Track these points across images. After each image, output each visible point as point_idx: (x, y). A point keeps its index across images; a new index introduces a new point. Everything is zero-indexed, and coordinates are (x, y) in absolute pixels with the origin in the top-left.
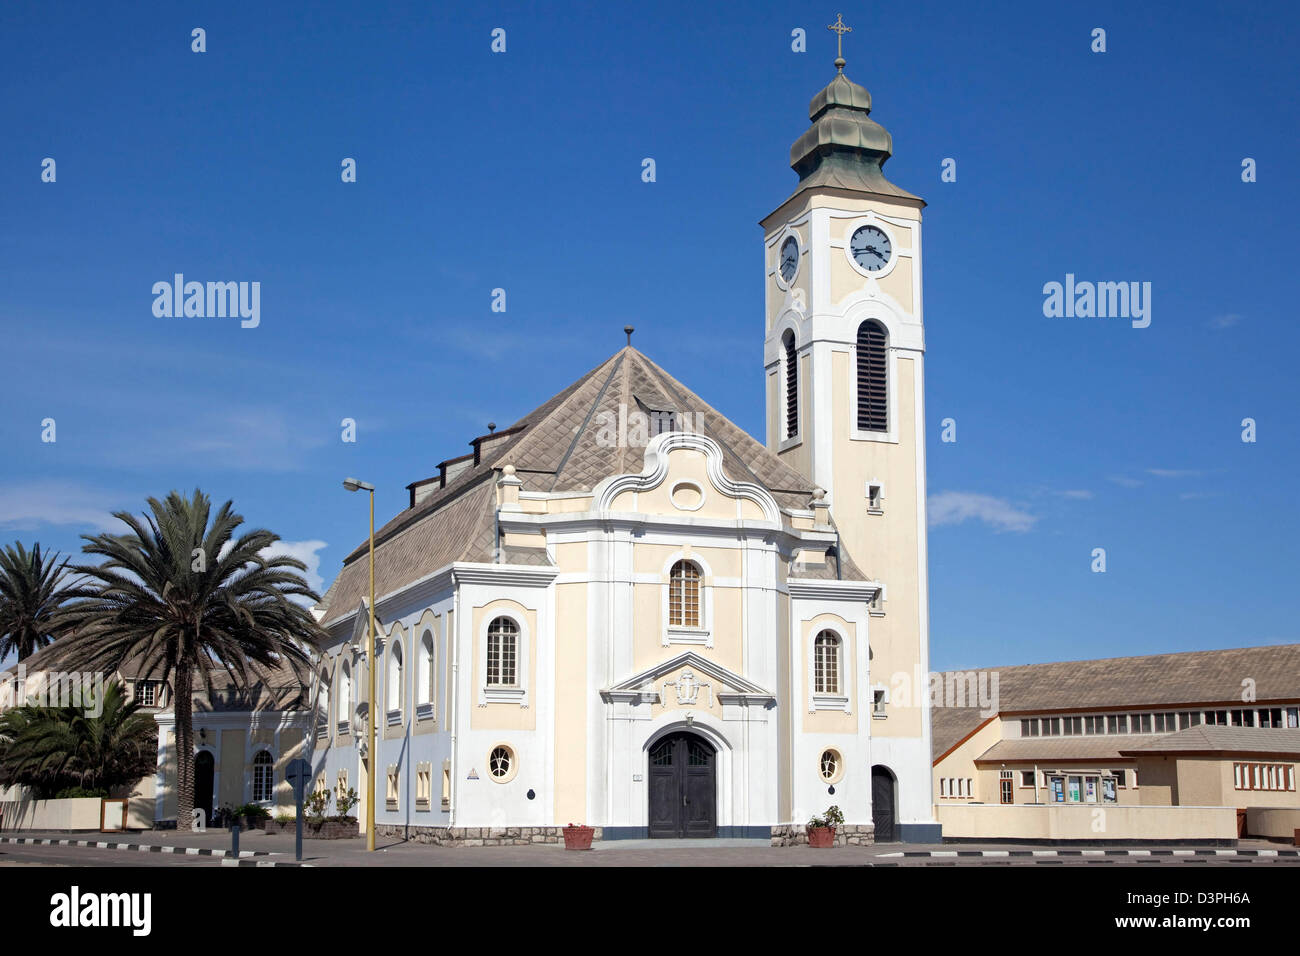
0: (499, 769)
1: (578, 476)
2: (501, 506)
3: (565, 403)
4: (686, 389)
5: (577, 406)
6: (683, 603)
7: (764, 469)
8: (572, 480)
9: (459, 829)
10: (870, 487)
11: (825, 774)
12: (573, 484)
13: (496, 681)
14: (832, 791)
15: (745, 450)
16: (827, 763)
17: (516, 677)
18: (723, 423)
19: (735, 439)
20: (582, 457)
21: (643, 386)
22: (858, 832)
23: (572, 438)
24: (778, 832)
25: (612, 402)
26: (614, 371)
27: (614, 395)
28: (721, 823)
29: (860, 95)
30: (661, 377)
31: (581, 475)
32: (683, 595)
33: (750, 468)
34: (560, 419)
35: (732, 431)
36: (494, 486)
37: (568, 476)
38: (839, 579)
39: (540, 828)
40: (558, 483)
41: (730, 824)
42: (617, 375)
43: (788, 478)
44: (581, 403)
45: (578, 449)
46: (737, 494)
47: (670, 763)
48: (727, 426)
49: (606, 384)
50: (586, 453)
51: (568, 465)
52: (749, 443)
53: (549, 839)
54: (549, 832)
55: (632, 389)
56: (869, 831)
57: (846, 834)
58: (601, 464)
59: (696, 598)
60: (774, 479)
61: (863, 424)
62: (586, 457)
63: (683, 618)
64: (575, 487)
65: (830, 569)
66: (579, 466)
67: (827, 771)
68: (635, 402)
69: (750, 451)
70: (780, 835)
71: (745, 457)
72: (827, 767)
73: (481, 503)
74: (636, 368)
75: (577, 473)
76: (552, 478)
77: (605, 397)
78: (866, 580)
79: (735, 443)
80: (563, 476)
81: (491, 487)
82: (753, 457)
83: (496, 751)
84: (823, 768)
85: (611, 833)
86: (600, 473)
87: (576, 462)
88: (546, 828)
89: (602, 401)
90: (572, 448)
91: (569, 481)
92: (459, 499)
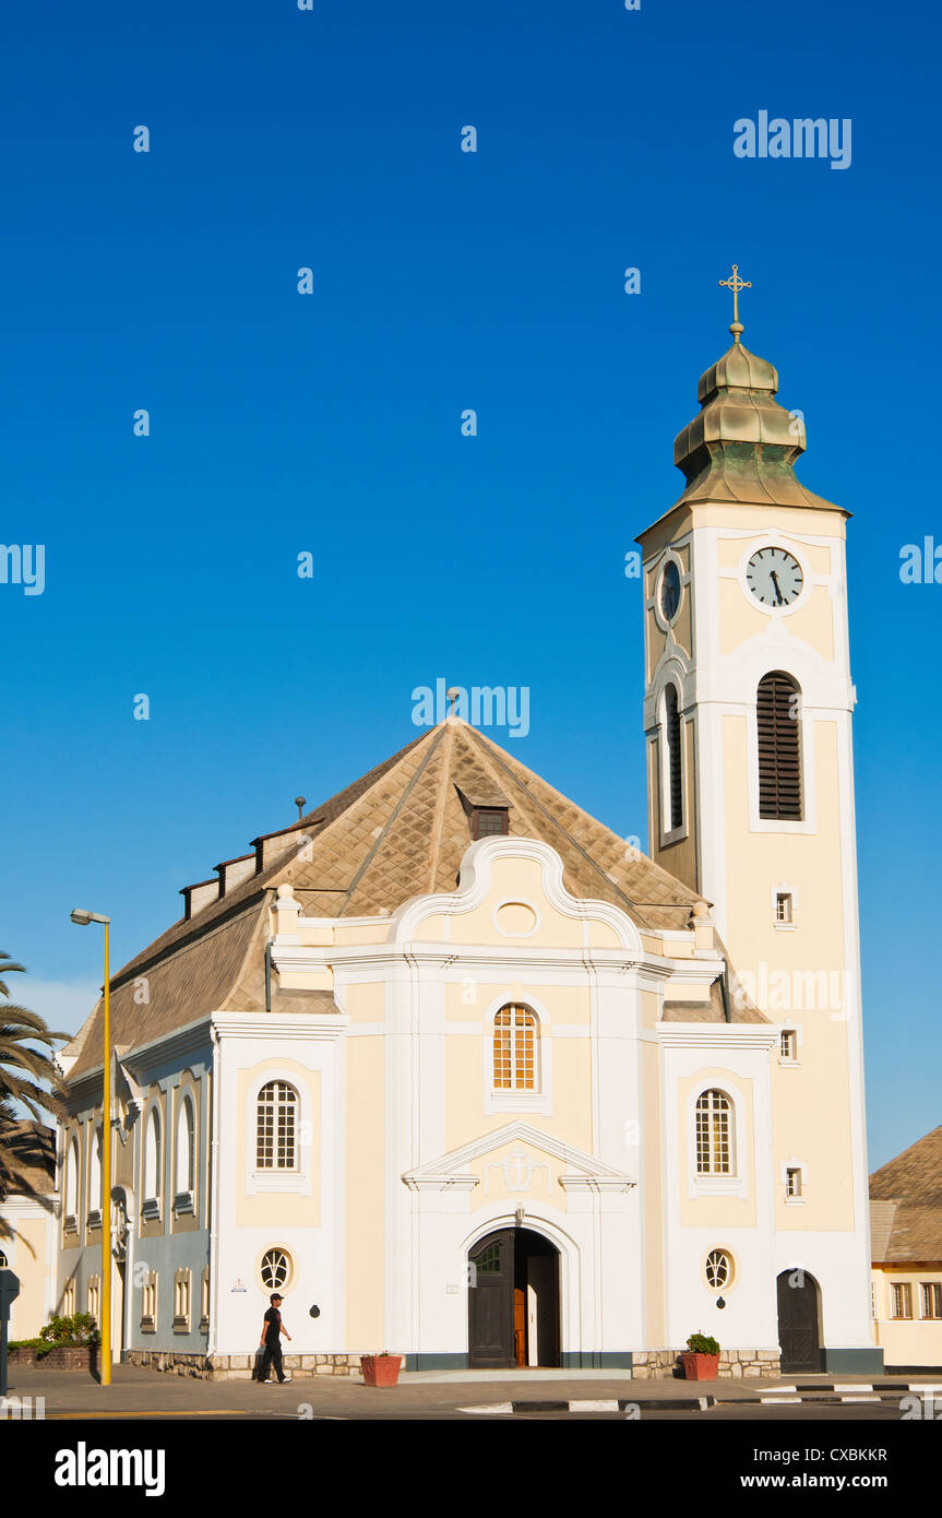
0: (274, 1278)
1: (375, 896)
2: (274, 938)
3: (364, 797)
4: (528, 772)
5: (380, 801)
6: (513, 1059)
7: (629, 877)
8: (368, 900)
9: (221, 1358)
10: (778, 894)
11: (712, 1283)
12: (369, 906)
13: (269, 1163)
14: (721, 1304)
15: (603, 851)
16: (716, 1267)
17: (295, 1158)
18: (575, 816)
19: (592, 838)
20: (383, 870)
21: (469, 769)
22: (757, 1360)
23: (371, 844)
24: (643, 1360)
25: (426, 793)
26: (431, 752)
27: (430, 783)
28: (565, 1348)
29: (762, 373)
30: (493, 755)
31: (380, 894)
32: (513, 1049)
33: (609, 876)
34: (356, 819)
35: (587, 826)
36: (267, 911)
37: (364, 896)
38: (727, 1021)
39: (326, 1356)
40: (350, 905)
41: (578, 1350)
42: (434, 756)
43: (661, 887)
44: (386, 796)
45: (378, 859)
46: (582, 914)
47: (497, 1269)
48: (580, 819)
49: (420, 770)
50: (388, 864)
51: (364, 880)
52: (610, 842)
53: (338, 1370)
54: (339, 1361)
55: (454, 775)
56: (772, 1358)
57: (740, 1362)
58: (407, 878)
59: (530, 1054)
60: (641, 891)
61: (768, 810)
62: (388, 870)
63: (514, 1078)
64: (371, 910)
65: (717, 1008)
66: (378, 882)
67: (716, 1278)
68: (456, 794)
69: (611, 852)
70: (645, 1365)
71: (603, 861)
72: (715, 1273)
73: (250, 933)
74: (460, 746)
75: (374, 891)
76: (343, 897)
77: (418, 786)
78: (765, 1022)
79: (591, 843)
80: (357, 895)
81: (263, 911)
82: (615, 860)
83: (269, 1254)
84: (710, 1273)
85: (418, 1362)
86: (404, 892)
87: (374, 876)
88: (334, 1356)
89: (413, 792)
90: (370, 858)
91: (364, 903)
92: (230, 923)
